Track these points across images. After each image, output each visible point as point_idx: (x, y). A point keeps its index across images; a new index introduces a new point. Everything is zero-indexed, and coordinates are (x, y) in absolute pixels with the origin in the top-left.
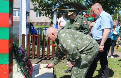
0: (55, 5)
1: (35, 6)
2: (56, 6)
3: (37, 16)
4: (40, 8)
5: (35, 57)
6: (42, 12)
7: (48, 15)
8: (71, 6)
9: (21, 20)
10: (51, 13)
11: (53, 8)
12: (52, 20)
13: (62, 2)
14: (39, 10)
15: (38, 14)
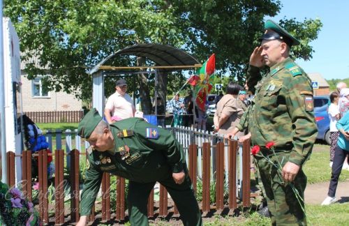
0: (94, 54)
1: (31, 60)
2: (97, 57)
3: (36, 94)
4: (47, 67)
5: (51, 220)
6: (52, 78)
7: (72, 88)
8: (145, 54)
9: (4, 108)
10: (82, 79)
11: (86, 64)
12: (85, 104)
13: (114, 44)
14: (42, 72)
15: (38, 86)
